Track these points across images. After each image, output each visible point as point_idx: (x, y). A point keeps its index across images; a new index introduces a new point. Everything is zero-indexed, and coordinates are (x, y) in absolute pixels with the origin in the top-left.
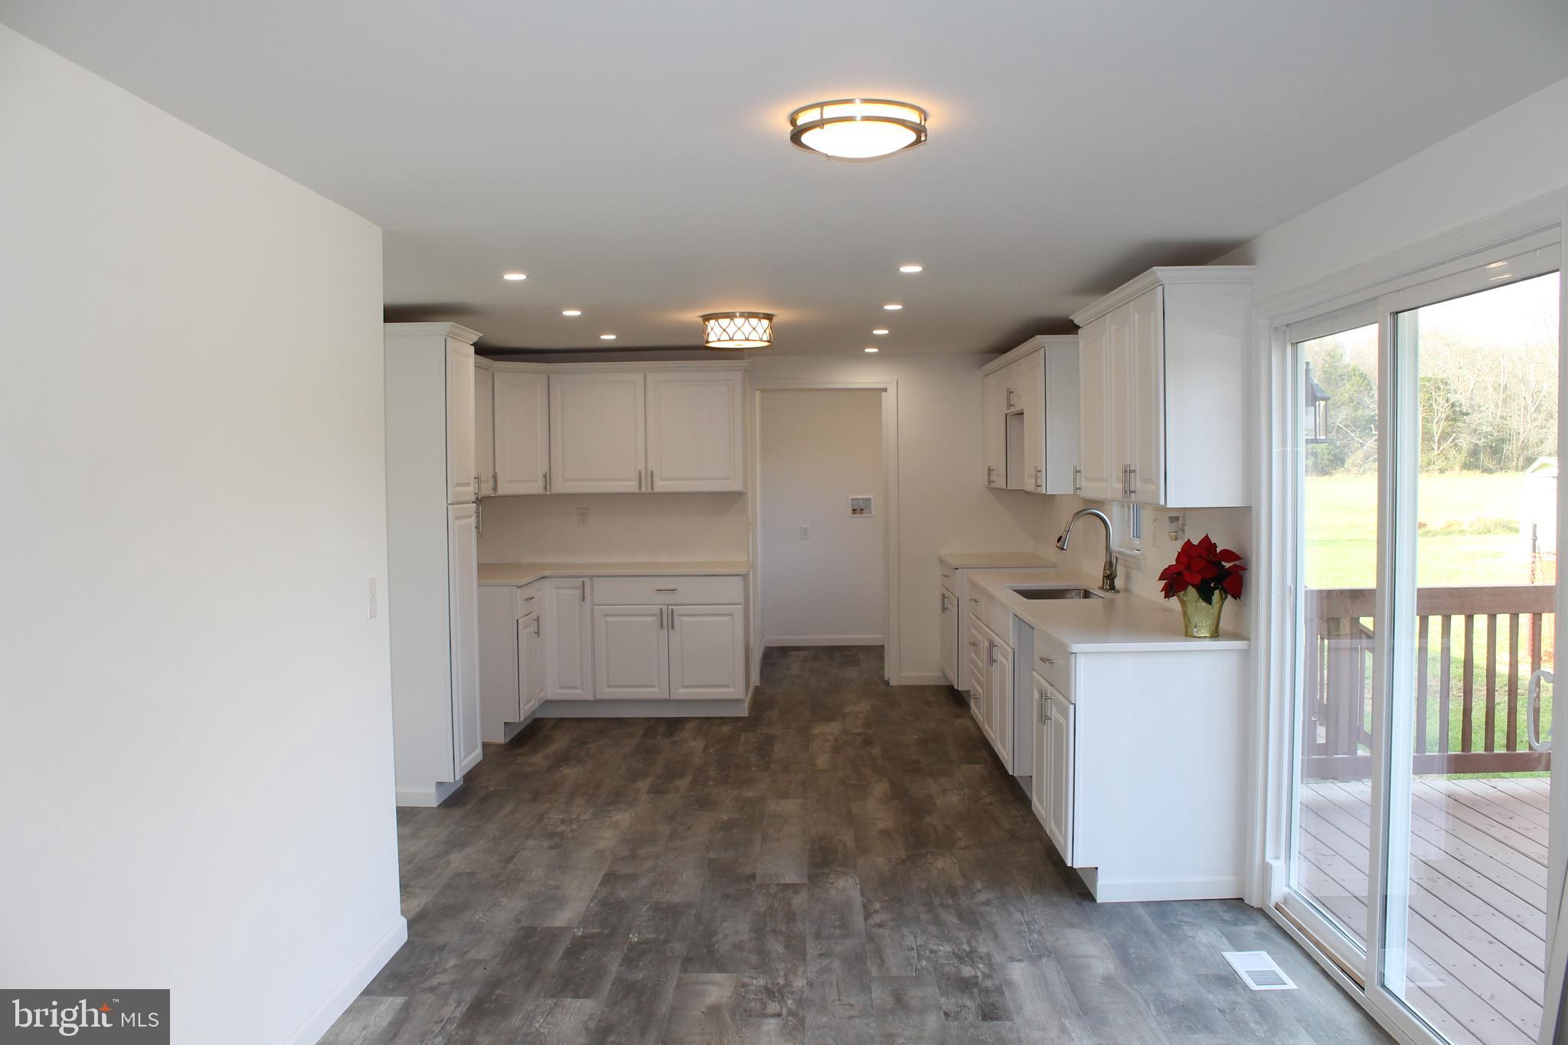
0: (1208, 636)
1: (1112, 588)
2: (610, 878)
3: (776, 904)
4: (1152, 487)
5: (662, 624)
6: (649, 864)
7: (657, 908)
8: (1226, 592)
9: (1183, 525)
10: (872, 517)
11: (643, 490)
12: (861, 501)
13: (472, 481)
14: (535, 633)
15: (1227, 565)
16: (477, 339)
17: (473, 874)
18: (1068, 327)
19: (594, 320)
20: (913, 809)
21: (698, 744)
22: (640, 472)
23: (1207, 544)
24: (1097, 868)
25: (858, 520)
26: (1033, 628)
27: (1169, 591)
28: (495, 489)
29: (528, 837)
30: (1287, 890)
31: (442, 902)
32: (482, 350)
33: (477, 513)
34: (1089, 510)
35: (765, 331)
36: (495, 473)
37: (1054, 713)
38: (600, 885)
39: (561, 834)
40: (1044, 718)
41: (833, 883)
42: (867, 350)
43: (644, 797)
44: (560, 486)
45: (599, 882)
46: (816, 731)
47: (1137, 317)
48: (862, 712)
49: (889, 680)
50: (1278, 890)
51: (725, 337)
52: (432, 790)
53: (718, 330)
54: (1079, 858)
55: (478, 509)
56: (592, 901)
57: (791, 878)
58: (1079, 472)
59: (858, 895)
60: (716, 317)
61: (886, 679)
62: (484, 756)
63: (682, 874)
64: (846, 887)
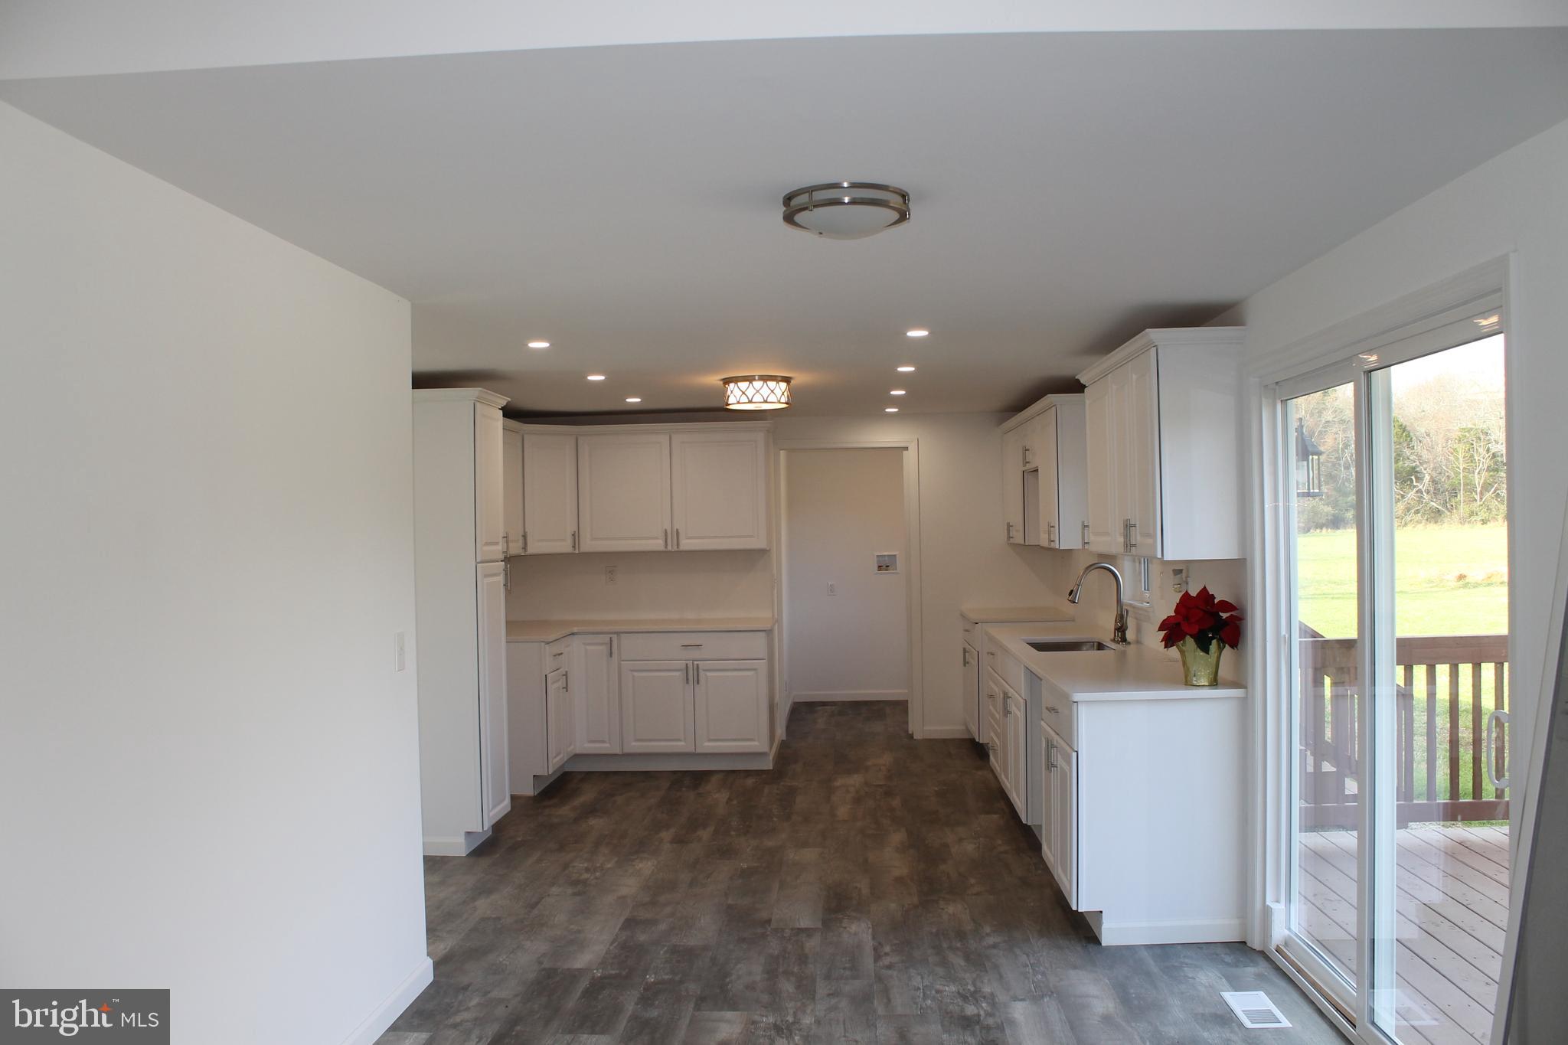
0: (1207, 684)
1: (1124, 640)
2: (630, 923)
3: (790, 947)
4: (1150, 541)
5: (687, 679)
6: (668, 910)
7: (674, 950)
8: (1224, 642)
9: (1187, 577)
10: (898, 573)
11: (669, 548)
12: (886, 558)
13: (501, 540)
14: (563, 688)
15: (1224, 615)
16: (505, 404)
17: (499, 919)
18: (1075, 387)
19: (618, 383)
20: (928, 856)
21: (722, 797)
22: (666, 530)
23: (1205, 595)
24: (1101, 912)
25: (885, 576)
26: (1041, 680)
27: (1169, 641)
28: (525, 548)
29: (553, 884)
30: (1287, 932)
31: (468, 945)
32: (509, 413)
33: (506, 571)
34: (1102, 565)
35: (783, 394)
36: (525, 532)
37: (1060, 762)
38: (620, 929)
39: (585, 882)
40: (1050, 765)
41: (845, 928)
42: (888, 410)
43: (667, 846)
44: (588, 545)
45: (618, 927)
46: (838, 783)
47: (1134, 377)
48: (884, 765)
49: (913, 734)
50: (1279, 933)
51: (744, 399)
52: (461, 840)
53: (737, 393)
54: (1084, 903)
55: (506, 566)
56: (611, 944)
57: (804, 923)
58: (1087, 526)
59: (870, 937)
60: (736, 380)
61: (910, 732)
62: (513, 807)
63: (700, 920)
64: (858, 931)
